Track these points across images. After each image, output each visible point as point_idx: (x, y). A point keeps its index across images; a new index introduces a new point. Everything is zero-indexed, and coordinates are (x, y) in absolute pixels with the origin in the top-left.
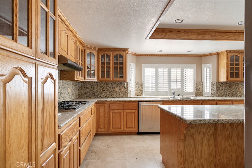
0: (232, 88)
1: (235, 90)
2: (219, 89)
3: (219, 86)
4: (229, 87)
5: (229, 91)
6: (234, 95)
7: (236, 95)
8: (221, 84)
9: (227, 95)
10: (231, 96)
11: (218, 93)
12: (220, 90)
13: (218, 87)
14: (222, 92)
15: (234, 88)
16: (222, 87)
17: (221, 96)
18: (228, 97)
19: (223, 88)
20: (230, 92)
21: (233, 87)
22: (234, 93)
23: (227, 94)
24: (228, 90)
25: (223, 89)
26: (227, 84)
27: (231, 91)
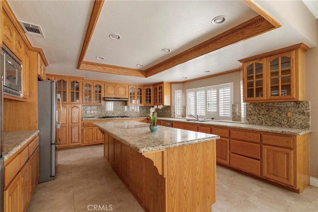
0: (272, 111)
1: (278, 115)
2: (249, 113)
3: (250, 109)
4: (267, 111)
5: (267, 116)
6: (276, 123)
7: (280, 124)
8: (254, 105)
9: (264, 122)
10: (270, 125)
11: (249, 118)
12: (251, 115)
13: (248, 110)
14: (255, 117)
15: (277, 112)
16: (254, 110)
17: (253, 124)
18: (265, 125)
19: (256, 111)
20: (268, 119)
21: (274, 111)
22: (277, 120)
23: (262, 121)
24: (265, 115)
25: (256, 113)
26: (262, 106)
27: (271, 118)
